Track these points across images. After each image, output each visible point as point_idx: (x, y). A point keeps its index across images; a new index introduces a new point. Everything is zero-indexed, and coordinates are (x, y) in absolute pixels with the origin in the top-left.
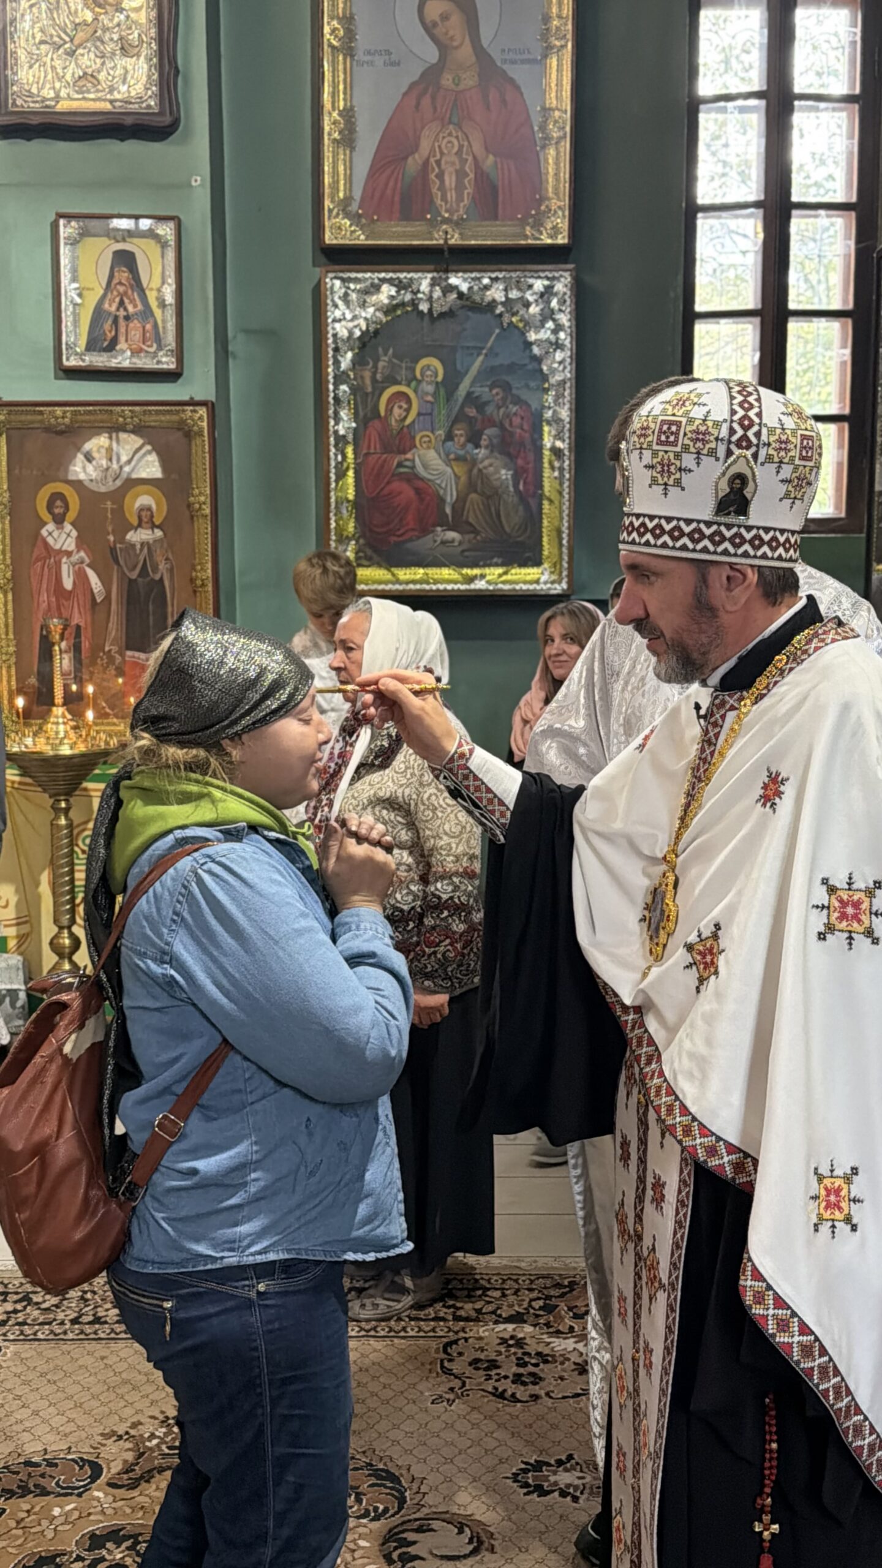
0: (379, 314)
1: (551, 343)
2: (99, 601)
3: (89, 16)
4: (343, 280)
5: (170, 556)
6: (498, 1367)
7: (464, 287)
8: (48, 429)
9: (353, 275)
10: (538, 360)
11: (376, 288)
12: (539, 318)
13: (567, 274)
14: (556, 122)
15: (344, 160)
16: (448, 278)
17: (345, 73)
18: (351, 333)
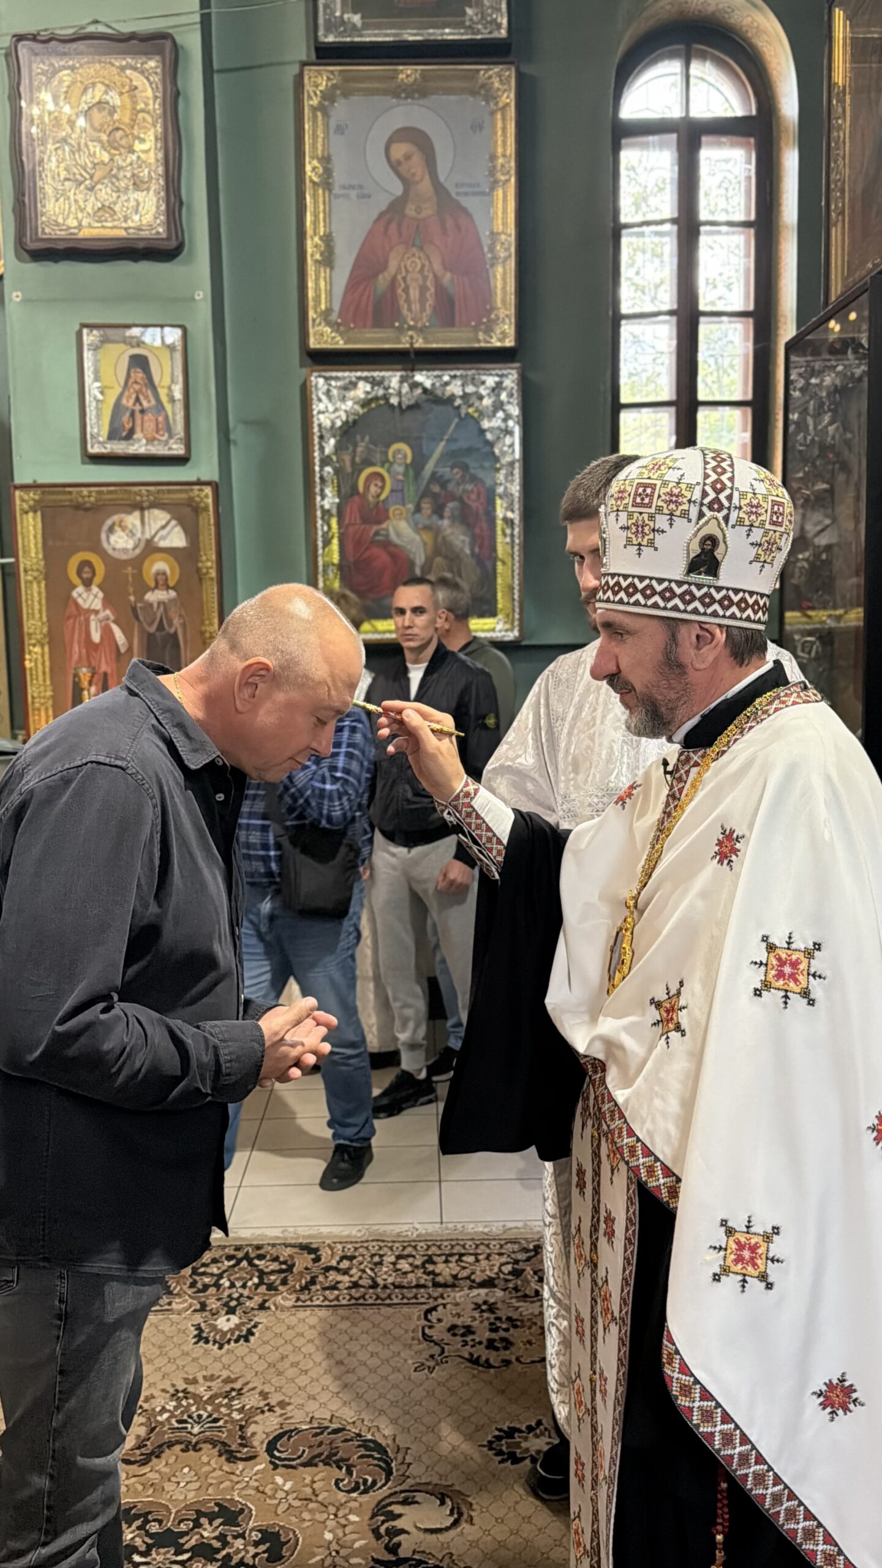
0: (357, 408)
1: (501, 430)
2: (123, 650)
3: (106, 157)
4: (326, 379)
5: (183, 613)
6: (473, 1333)
7: (428, 384)
8: (78, 507)
9: (334, 374)
10: (491, 444)
11: (353, 385)
12: (491, 409)
13: (514, 372)
14: (503, 244)
15: (325, 278)
16: (413, 376)
17: (324, 204)
18: (333, 423)
